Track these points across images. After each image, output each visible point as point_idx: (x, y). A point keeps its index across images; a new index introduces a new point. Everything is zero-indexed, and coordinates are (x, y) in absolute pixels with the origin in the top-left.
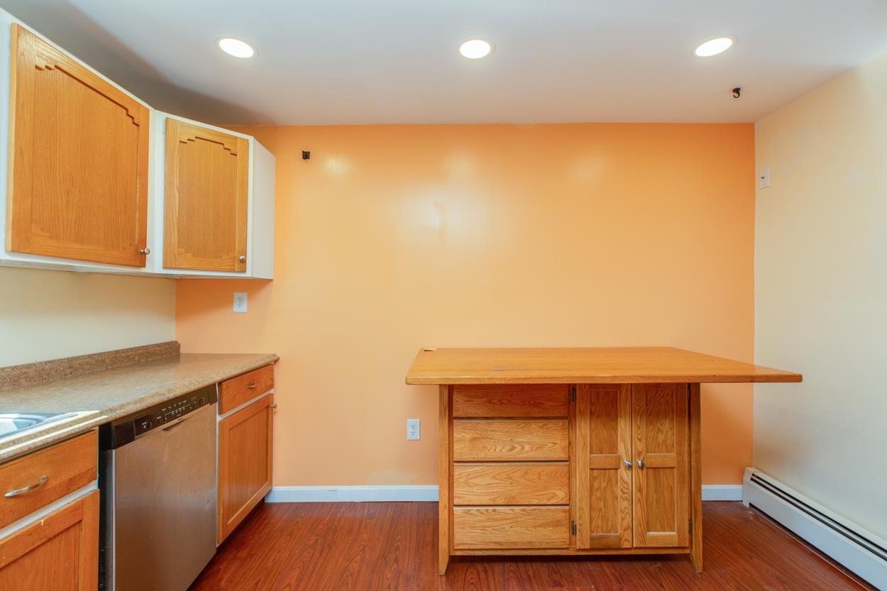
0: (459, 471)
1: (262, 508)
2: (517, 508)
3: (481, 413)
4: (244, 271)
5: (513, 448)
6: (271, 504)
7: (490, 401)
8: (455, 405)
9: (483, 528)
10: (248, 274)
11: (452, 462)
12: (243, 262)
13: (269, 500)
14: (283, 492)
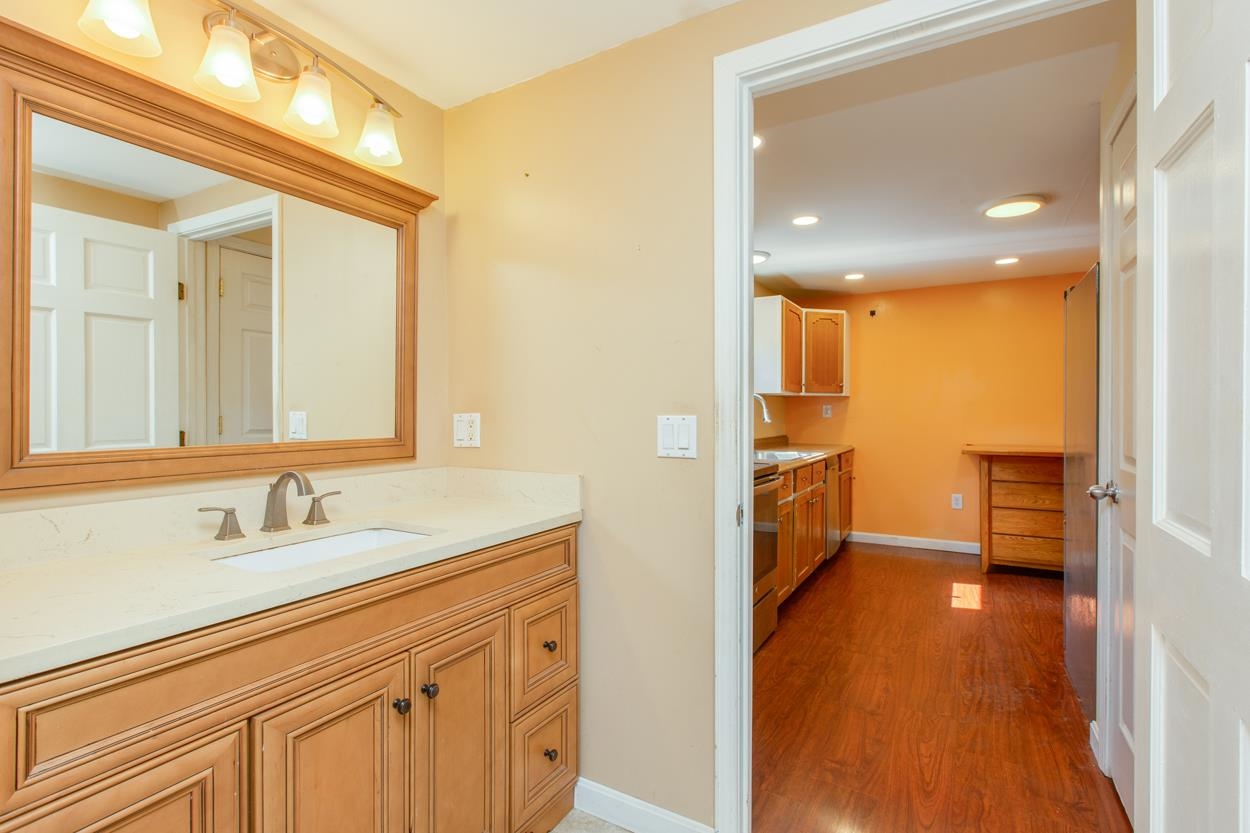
0: (995, 512)
1: (845, 545)
2: (1040, 540)
3: (1012, 478)
4: (842, 392)
5: (1036, 502)
6: (850, 542)
7: (1019, 472)
8: (993, 473)
9: (1014, 549)
10: (843, 394)
11: (990, 508)
12: (842, 387)
13: (848, 540)
14: (858, 536)
